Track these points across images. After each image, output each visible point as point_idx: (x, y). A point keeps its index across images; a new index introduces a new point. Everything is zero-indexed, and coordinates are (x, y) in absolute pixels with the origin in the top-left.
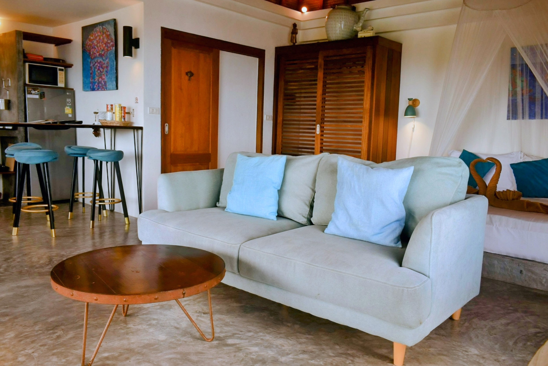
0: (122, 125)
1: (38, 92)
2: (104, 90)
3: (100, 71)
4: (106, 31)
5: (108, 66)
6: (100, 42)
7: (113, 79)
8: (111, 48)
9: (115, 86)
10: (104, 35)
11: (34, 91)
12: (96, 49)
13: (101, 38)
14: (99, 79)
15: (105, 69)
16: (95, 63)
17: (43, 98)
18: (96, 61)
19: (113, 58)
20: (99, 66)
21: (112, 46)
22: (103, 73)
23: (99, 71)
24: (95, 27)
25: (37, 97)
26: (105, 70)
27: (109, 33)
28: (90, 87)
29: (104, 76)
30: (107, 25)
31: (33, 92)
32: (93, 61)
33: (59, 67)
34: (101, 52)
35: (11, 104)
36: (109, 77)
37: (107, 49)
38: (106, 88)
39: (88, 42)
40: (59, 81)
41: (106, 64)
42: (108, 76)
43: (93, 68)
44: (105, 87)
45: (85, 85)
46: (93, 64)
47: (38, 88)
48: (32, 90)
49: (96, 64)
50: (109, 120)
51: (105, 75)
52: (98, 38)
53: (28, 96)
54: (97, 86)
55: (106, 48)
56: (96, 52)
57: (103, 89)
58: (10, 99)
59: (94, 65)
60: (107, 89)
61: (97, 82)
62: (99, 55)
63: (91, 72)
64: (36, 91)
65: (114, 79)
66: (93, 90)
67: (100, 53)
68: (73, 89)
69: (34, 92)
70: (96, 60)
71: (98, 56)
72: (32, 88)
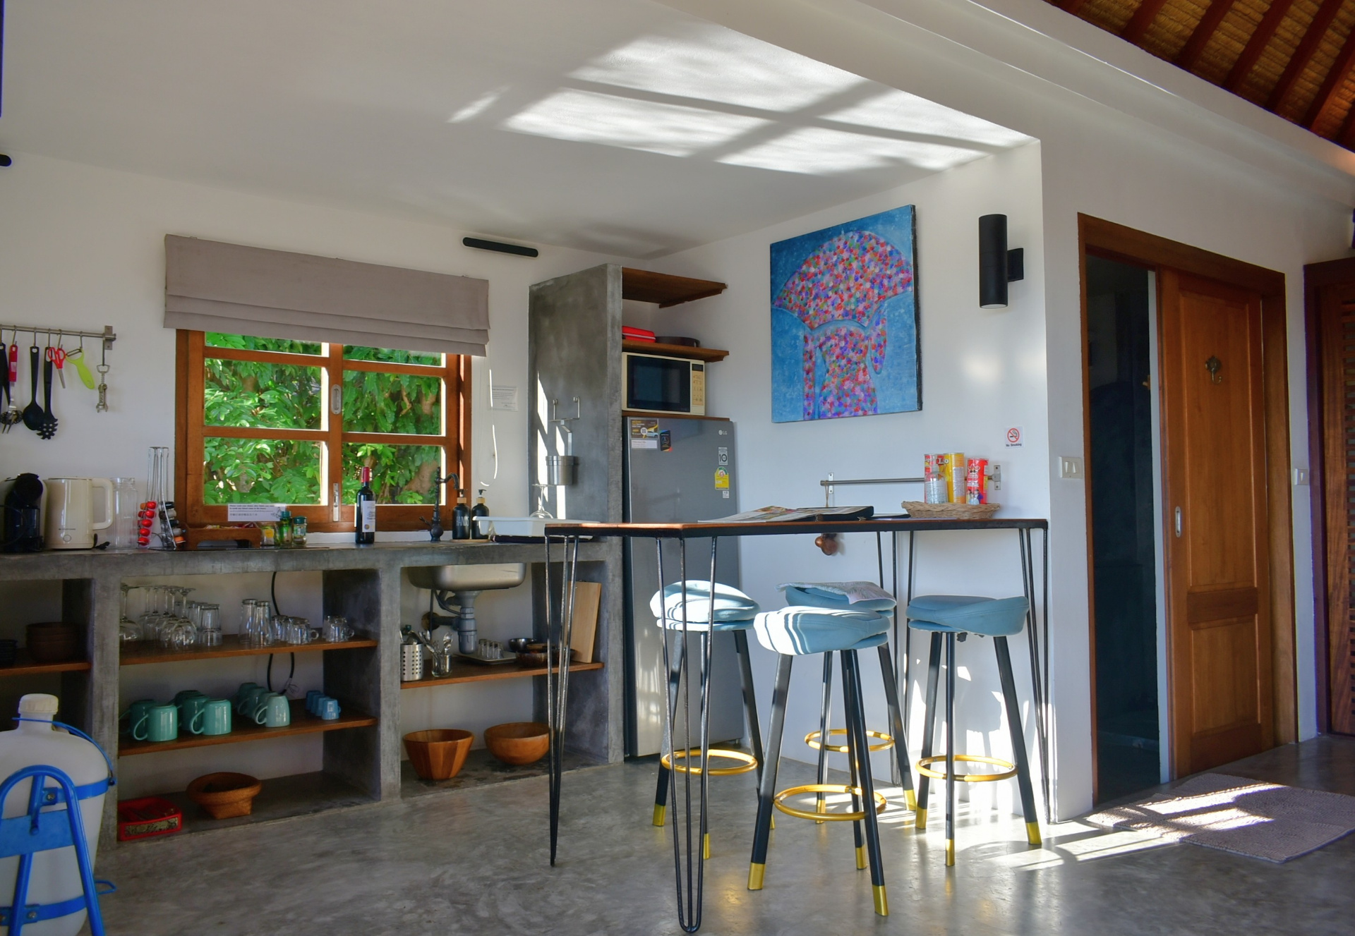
0: (977, 517)
1: (656, 430)
2: (865, 414)
3: (849, 361)
4: (877, 243)
5: (882, 343)
6: (847, 278)
7: (905, 380)
8: (900, 289)
9: (916, 400)
10: (868, 257)
11: (648, 428)
12: (832, 299)
13: (855, 264)
14: (843, 385)
15: (871, 354)
16: (828, 339)
17: (667, 448)
18: (829, 333)
19: (906, 317)
20: (841, 348)
21: (905, 283)
22: (862, 366)
23: (843, 362)
24: (830, 238)
25: (653, 444)
26: (868, 355)
27: (889, 249)
28: (805, 409)
29: (865, 375)
30: (880, 227)
31: (645, 432)
32: (816, 334)
33: (693, 362)
34: (853, 307)
35: (580, 468)
36: (889, 376)
37: (879, 294)
38: (875, 410)
39: (797, 282)
40: (693, 399)
41: (874, 337)
42: (884, 373)
43: (818, 353)
44: (867, 406)
45: (784, 406)
46: (818, 344)
47: (655, 419)
48: (642, 426)
49: (833, 342)
50: (937, 502)
51: (870, 369)
52: (840, 268)
53: (635, 444)
54: (832, 404)
55: (876, 291)
56: (831, 309)
57: (860, 412)
58: (575, 455)
59: (821, 346)
60: (879, 411)
61: (835, 392)
62: (846, 314)
63: (807, 365)
64: (652, 430)
65: (909, 379)
66: (813, 415)
67: (848, 309)
68: (728, 419)
69: (647, 431)
70: (830, 330)
71: (840, 318)
72: (642, 422)
